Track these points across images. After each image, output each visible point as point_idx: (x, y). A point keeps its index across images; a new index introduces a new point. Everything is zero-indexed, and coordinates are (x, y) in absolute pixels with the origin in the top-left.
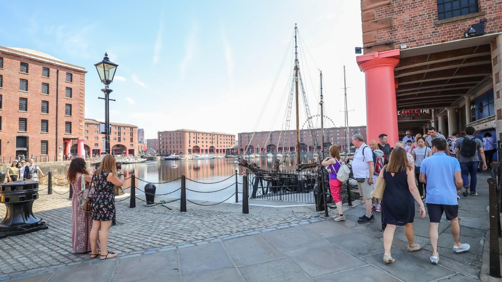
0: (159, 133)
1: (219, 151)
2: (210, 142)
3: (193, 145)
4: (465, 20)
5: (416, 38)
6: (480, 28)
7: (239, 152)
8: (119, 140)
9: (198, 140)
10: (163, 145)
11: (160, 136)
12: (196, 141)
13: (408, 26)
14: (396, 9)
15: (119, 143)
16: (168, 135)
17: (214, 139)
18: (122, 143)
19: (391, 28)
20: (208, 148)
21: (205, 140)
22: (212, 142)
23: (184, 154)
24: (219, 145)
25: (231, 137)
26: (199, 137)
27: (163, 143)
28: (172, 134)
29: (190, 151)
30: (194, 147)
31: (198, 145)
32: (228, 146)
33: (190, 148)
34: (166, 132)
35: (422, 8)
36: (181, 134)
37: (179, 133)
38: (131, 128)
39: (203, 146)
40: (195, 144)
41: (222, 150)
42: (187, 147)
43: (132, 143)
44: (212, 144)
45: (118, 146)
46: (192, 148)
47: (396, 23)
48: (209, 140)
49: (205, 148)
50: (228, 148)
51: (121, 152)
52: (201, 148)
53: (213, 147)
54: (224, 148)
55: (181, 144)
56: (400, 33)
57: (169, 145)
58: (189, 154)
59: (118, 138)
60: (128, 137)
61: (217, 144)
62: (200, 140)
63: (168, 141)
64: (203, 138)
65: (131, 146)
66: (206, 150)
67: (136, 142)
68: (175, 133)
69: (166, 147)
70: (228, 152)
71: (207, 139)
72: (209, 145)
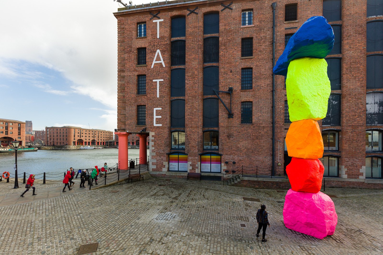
0: (47, 128)
1: (100, 143)
2: (92, 137)
3: (77, 138)
4: (142, 126)
5: (131, 129)
6: (145, 129)
7: (115, 145)
8: (7, 133)
9: (82, 135)
10: (50, 138)
11: (48, 130)
12: (81, 135)
13: (129, 125)
14: (127, 119)
15: (6, 136)
16: (55, 130)
17: (96, 134)
18: (9, 136)
19: (125, 124)
20: (90, 141)
21: (87, 135)
22: (94, 136)
23: (69, 145)
24: (100, 139)
25: (109, 133)
26: (83, 132)
27: (50, 136)
28: (59, 129)
29: (74, 143)
30: (78, 140)
31: (82, 138)
32: (107, 140)
33: (74, 141)
34: (53, 128)
35: (133, 120)
36: (67, 130)
37: (65, 129)
38: (19, 124)
39: (86, 139)
40: (79, 138)
41: (102, 143)
42: (72, 140)
43: (19, 136)
44: (94, 138)
45: (5, 138)
46: (76, 141)
47: (126, 123)
48: (91, 135)
49: (88, 141)
50: (107, 141)
51: (8, 143)
52: (84, 141)
53: (94, 140)
54: (104, 141)
55: (67, 138)
56: (127, 127)
57: (56, 138)
58: (73, 145)
59: (6, 131)
60: (16, 131)
61: (98, 138)
62: (84, 135)
63: (55, 135)
64: (86, 134)
65: (19, 138)
66: (89, 142)
67: (24, 135)
68: (62, 129)
69: (53, 139)
70: (107, 144)
71: (89, 134)
72: (91, 139)
